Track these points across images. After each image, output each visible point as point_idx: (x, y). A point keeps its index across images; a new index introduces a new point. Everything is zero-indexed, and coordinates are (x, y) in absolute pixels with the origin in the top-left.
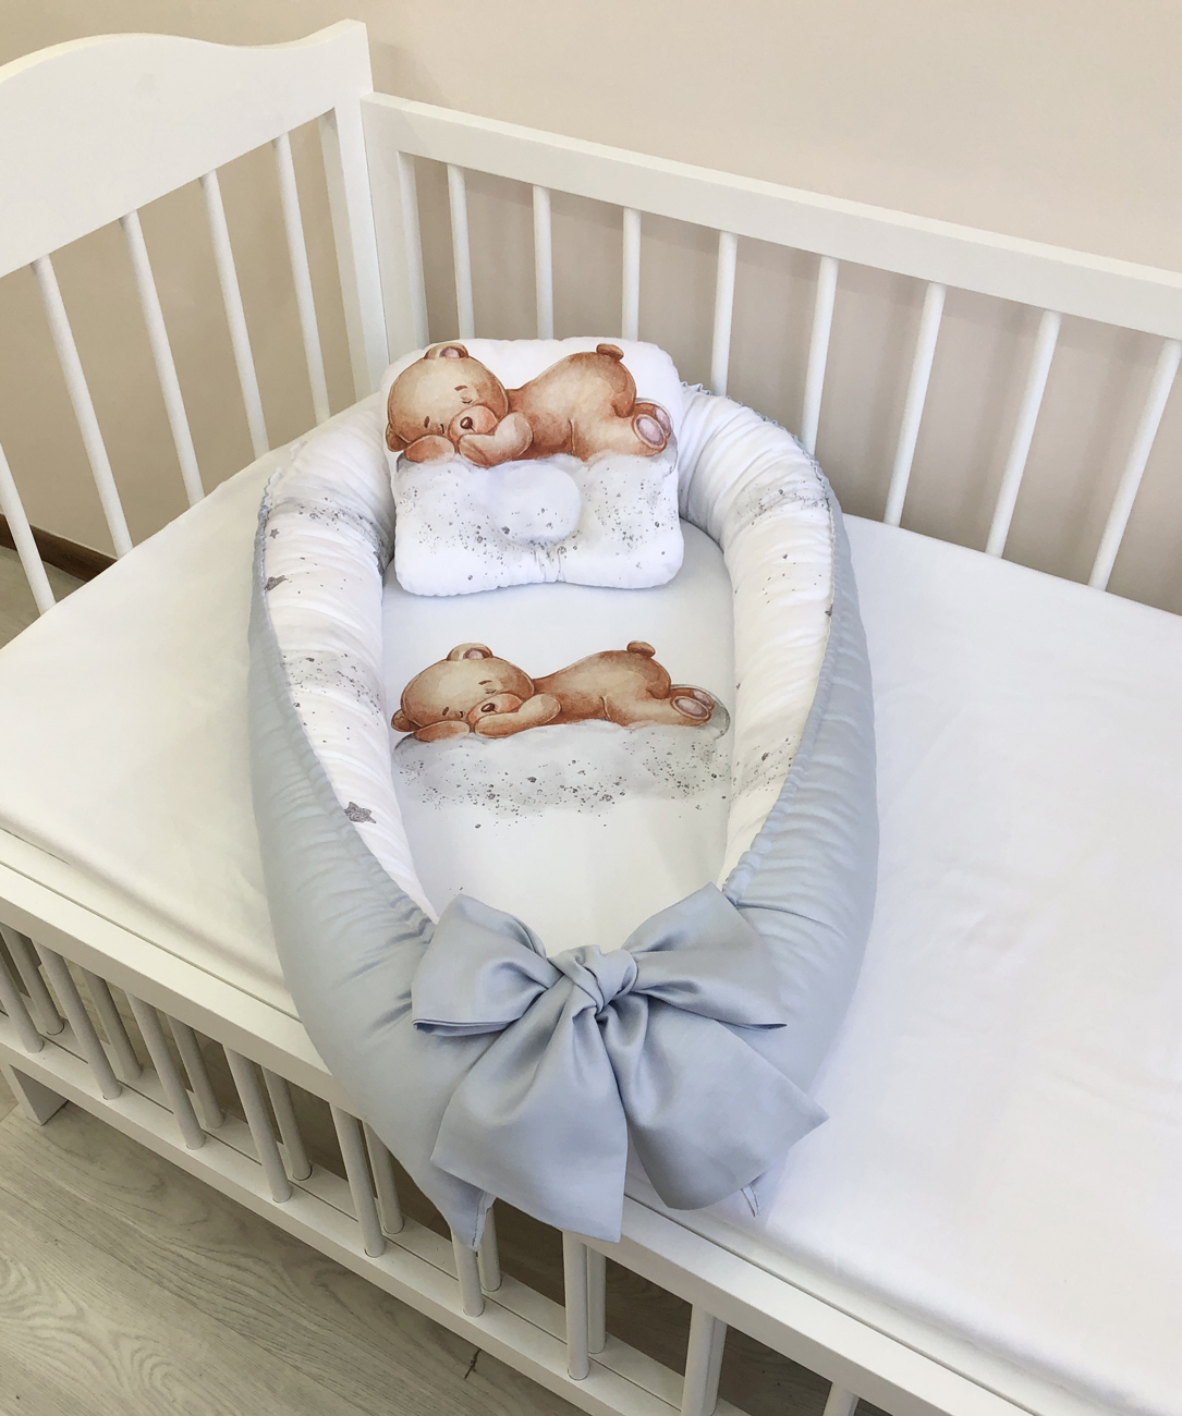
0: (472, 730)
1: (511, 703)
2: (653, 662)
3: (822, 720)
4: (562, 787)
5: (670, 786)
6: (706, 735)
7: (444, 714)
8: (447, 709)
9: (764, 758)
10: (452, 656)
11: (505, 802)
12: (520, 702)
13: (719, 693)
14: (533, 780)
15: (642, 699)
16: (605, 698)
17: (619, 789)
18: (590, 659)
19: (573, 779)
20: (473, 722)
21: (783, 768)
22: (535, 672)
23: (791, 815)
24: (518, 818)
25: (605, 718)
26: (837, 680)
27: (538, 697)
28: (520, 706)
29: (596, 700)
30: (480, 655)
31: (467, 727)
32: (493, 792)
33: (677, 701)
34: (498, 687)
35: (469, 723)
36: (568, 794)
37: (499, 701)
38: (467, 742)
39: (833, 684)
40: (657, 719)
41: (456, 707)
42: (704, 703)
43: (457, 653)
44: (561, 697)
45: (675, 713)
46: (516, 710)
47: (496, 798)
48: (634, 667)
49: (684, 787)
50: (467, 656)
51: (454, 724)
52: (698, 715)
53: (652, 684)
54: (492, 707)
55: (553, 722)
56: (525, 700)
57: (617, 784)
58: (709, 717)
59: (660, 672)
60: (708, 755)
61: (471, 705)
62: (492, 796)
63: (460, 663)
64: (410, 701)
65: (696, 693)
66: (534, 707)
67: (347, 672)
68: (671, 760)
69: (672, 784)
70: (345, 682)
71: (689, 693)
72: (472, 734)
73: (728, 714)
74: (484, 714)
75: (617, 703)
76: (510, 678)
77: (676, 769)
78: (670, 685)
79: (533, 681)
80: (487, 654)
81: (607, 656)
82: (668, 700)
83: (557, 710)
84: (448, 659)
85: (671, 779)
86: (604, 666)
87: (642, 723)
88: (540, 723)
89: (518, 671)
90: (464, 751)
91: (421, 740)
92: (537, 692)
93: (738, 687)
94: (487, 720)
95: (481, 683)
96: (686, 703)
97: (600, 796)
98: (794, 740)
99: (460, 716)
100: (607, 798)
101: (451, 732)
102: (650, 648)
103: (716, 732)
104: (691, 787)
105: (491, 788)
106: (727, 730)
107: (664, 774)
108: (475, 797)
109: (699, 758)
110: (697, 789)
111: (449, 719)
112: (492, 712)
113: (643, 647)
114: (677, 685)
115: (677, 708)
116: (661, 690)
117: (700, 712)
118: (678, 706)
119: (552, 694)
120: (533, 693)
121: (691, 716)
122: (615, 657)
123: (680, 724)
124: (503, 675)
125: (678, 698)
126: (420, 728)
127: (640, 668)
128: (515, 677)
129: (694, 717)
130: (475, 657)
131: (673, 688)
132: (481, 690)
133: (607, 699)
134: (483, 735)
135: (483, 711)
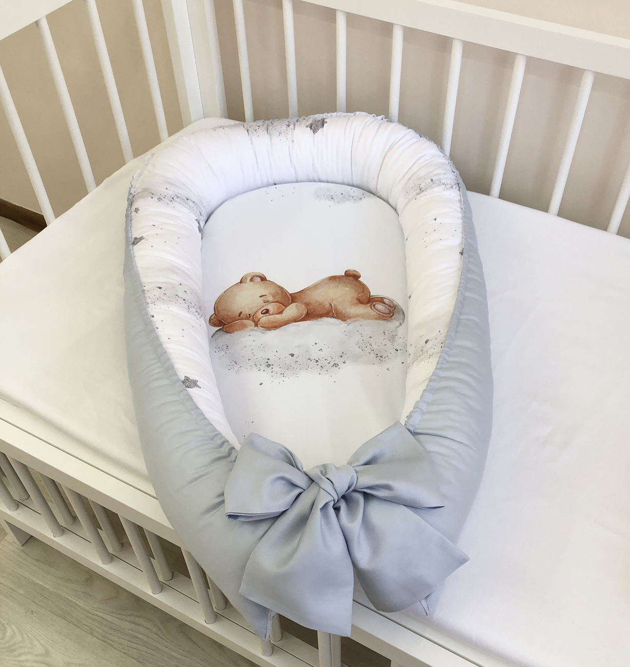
0: (256, 325)
1: (279, 308)
2: (360, 282)
3: (459, 319)
4: (309, 359)
5: (371, 357)
6: (392, 325)
7: (239, 316)
8: (241, 313)
9: (426, 342)
10: (243, 280)
11: (276, 369)
12: (284, 307)
13: (398, 300)
14: (292, 355)
15: (354, 305)
16: (333, 305)
17: (342, 360)
18: (323, 281)
19: (315, 355)
20: (256, 320)
21: (438, 349)
22: (291, 290)
23: (444, 377)
24: (284, 379)
25: (333, 317)
26: (467, 294)
27: (294, 304)
28: (283, 310)
29: (327, 306)
30: (259, 279)
31: (253, 324)
32: (269, 363)
33: (374, 306)
34: (271, 299)
35: (254, 321)
36: (313, 363)
37: (271, 307)
38: (253, 333)
39: (465, 297)
40: (364, 317)
41: (246, 311)
42: (390, 306)
43: (246, 278)
44: (307, 304)
45: (373, 313)
46: (281, 313)
47: (271, 366)
48: (349, 286)
49: (380, 357)
50: (251, 280)
51: (245, 321)
52: (386, 314)
53: (360, 295)
54: (267, 311)
55: (303, 319)
56: (286, 306)
57: (341, 357)
58: (393, 315)
59: (363, 288)
60: (393, 338)
61: (255, 310)
62: (269, 366)
63: (248, 284)
64: (219, 309)
65: (385, 300)
66: (292, 310)
67: (181, 294)
68: (372, 341)
69: (373, 355)
70: (181, 300)
71: (381, 300)
72: (256, 328)
73: (404, 313)
74: (263, 315)
75: (340, 307)
76: (277, 293)
77: (375, 347)
78: (370, 296)
79: (291, 295)
80: (263, 279)
81: (333, 278)
82: (369, 305)
83: (305, 312)
84: (241, 282)
85: (372, 352)
86: (332, 285)
87: (354, 319)
88: (296, 320)
89: (281, 289)
90: (251, 338)
91: (226, 332)
92: (293, 301)
93: (410, 297)
94: (264, 319)
95: (261, 297)
96: (380, 307)
97: (332, 364)
98: (444, 331)
99: (248, 317)
100: (336, 365)
101: (244, 327)
102: (357, 274)
103: (397, 323)
104: (383, 357)
105: (268, 361)
106: (403, 322)
107: (368, 350)
108: (259, 366)
109: (388, 340)
110: (387, 358)
111: (243, 319)
112: (268, 314)
113: (354, 273)
114: (374, 296)
115: (374, 309)
116: (365, 299)
117: (387, 311)
118: (375, 308)
119: (302, 302)
120: (290, 302)
121: (382, 314)
122: (337, 279)
123: (376, 319)
124: (273, 291)
125: (374, 303)
126: (225, 324)
127: (352, 286)
128: (280, 292)
129: (384, 315)
130: (256, 281)
131: (371, 298)
132: (261, 300)
133: (334, 305)
134: (262, 328)
135: (262, 313)
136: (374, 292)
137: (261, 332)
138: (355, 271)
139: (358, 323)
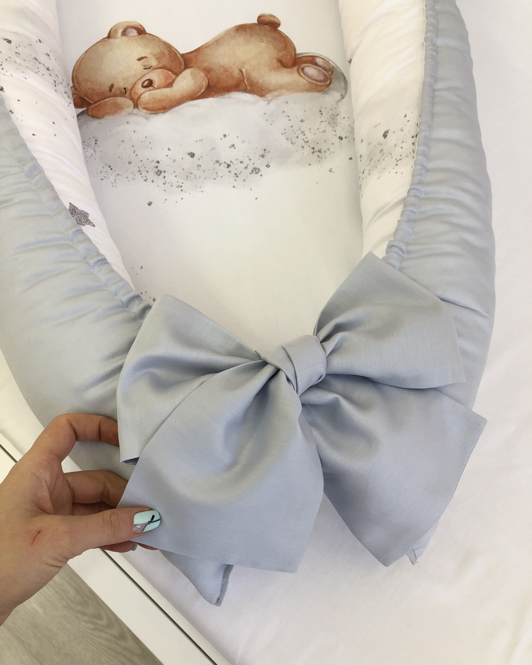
0: (136, 106)
1: (167, 78)
2: (280, 33)
3: (434, 90)
4: (217, 162)
5: (306, 154)
6: (331, 98)
7: (110, 90)
8: (112, 86)
9: (385, 136)
10: (112, 34)
11: (170, 178)
12: (174, 76)
13: (335, 60)
14: (192, 155)
15: (274, 69)
16: (244, 71)
17: (264, 161)
18: (228, 32)
19: (226, 155)
20: (136, 98)
21: (408, 146)
22: (184, 47)
23: (424, 199)
24: (183, 195)
25: (245, 91)
27: (188, 72)
28: (174, 81)
29: (236, 73)
30: (135, 33)
31: (130, 103)
32: (160, 168)
33: (303, 69)
34: (154, 63)
35: (132, 99)
36: (223, 169)
37: (156, 76)
38: (132, 119)
39: (437, 47)
41: (120, 84)
42: (325, 69)
43: (116, 31)
44: (207, 71)
45: (302, 81)
46: (170, 85)
47: (163, 174)
48: (265, 39)
49: (318, 152)
50: (124, 33)
51: (120, 100)
52: (320, 81)
53: (281, 54)
54: (150, 83)
55: (204, 96)
56: (177, 74)
57: (263, 156)
58: (330, 83)
59: (285, 43)
60: (333, 120)
61: (132, 81)
62: (159, 173)
63: (119, 40)
64: (80, 79)
65: (319, 61)
66: (186, 81)
68: (305, 127)
69: (307, 151)
71: (311, 60)
72: (136, 111)
73: (345, 78)
74: (143, 90)
75: (254, 75)
76: (163, 54)
77: (310, 136)
78: (295, 54)
79: (183, 55)
80: (141, 31)
81: (241, 29)
82: (295, 68)
83: (205, 84)
84: (109, 37)
85: (306, 146)
86: (240, 39)
87: (276, 93)
88: (194, 96)
89: (168, 46)
90: (130, 127)
91: (93, 117)
92: (187, 66)
93: (350, 62)
94: (147, 95)
95: (139, 59)
96: (311, 70)
97: (250, 169)
98: (413, 117)
99: (124, 92)
100: (256, 170)
101: (118, 108)
102: (276, 20)
103: (336, 95)
104: (323, 152)
105: (157, 165)
106: (346, 93)
107: (300, 142)
108: (144, 173)
109: (327, 123)
110: (328, 152)
111: (115, 96)
112: (151, 88)
113: (272, 19)
114: (301, 54)
115: (302, 74)
116: (288, 59)
117: (322, 78)
118: (304, 73)
119: (199, 68)
120: (183, 67)
121: (314, 82)
122: (247, 30)
123: (307, 91)
124: (157, 51)
125: (303, 66)
126: (90, 104)
127: (269, 39)
128: (167, 53)
129: (317, 83)
130: (131, 35)
131: (297, 57)
132: (139, 66)
133: (246, 72)
134: (145, 111)
135: (144, 87)
136: (302, 48)
137: (144, 117)
138: (272, 16)
139: (281, 99)
